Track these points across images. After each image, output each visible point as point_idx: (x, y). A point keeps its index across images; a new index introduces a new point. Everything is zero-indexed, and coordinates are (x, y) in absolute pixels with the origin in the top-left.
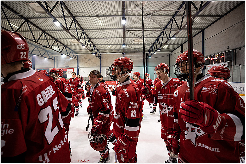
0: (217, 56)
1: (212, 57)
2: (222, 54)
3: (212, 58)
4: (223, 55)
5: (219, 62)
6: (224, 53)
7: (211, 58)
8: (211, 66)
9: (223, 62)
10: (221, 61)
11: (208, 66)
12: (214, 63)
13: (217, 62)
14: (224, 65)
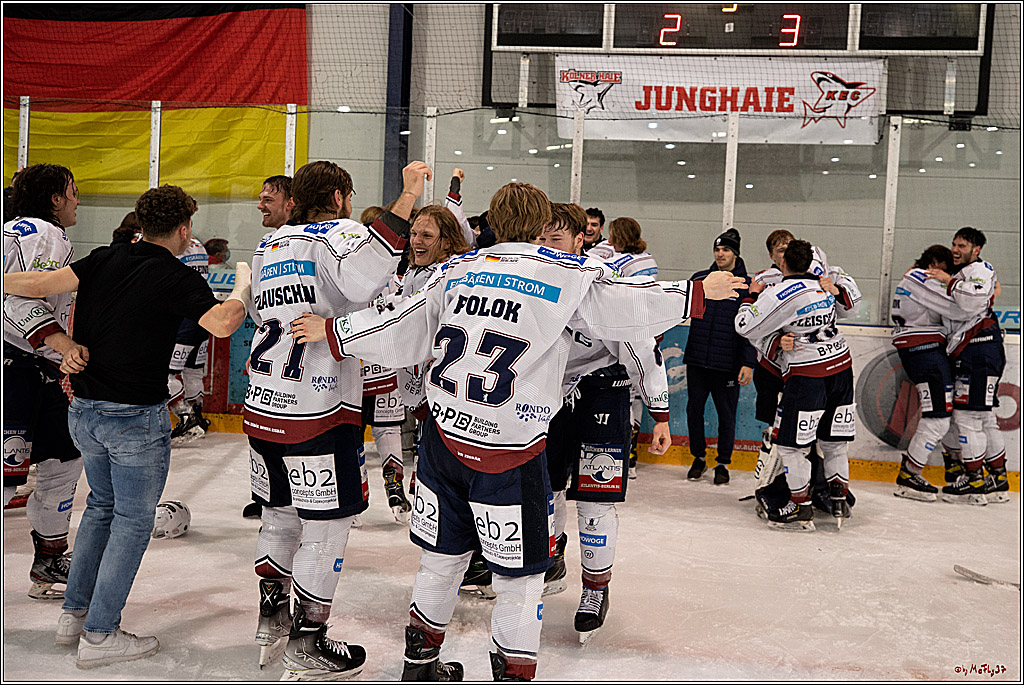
8: (615, 79)
9: (842, 44)
11: (566, 60)
12: (683, 41)
13: (729, 28)
14: (841, 88)
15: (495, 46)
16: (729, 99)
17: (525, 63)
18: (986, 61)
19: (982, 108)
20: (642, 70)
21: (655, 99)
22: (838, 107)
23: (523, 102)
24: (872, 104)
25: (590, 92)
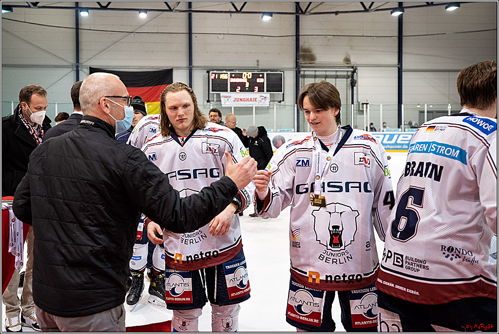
0: (248, 77)
1: (233, 75)
2: (261, 76)
3: (233, 77)
4: (261, 78)
5: (251, 89)
6: (265, 73)
7: (231, 77)
8: (230, 97)
9: (264, 91)
10: (257, 89)
11: (222, 94)
12: (240, 91)
13: (247, 89)
14: (263, 98)
15: (211, 92)
16: (248, 100)
17: (215, 95)
18: (283, 94)
19: (283, 100)
20: (234, 95)
21: (236, 100)
22: (263, 100)
23: (215, 100)
24: (268, 100)
25: (226, 99)
